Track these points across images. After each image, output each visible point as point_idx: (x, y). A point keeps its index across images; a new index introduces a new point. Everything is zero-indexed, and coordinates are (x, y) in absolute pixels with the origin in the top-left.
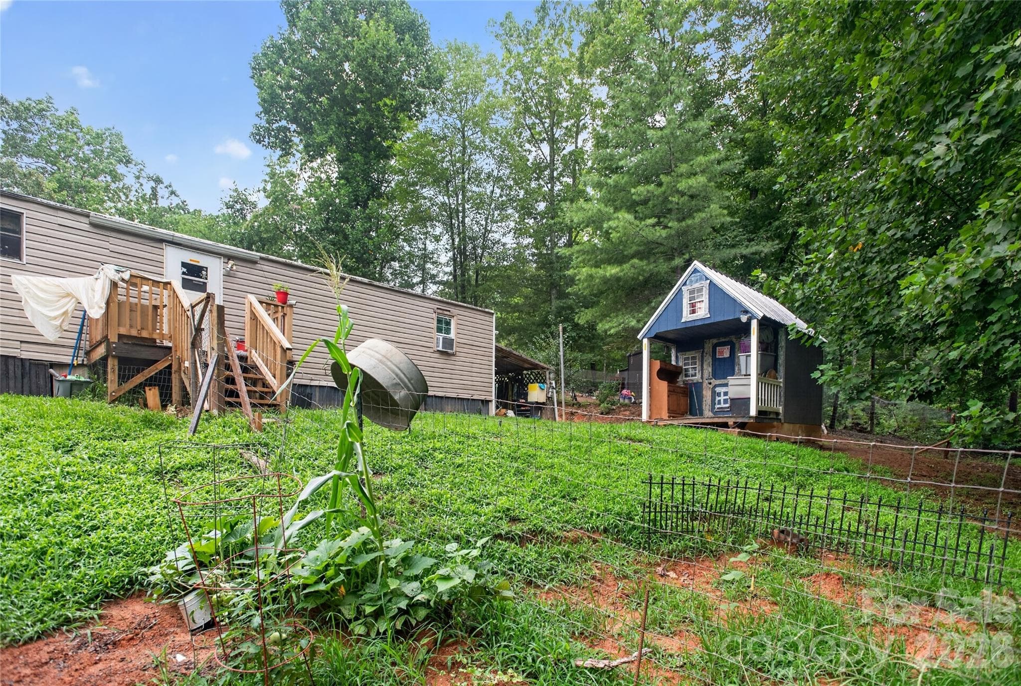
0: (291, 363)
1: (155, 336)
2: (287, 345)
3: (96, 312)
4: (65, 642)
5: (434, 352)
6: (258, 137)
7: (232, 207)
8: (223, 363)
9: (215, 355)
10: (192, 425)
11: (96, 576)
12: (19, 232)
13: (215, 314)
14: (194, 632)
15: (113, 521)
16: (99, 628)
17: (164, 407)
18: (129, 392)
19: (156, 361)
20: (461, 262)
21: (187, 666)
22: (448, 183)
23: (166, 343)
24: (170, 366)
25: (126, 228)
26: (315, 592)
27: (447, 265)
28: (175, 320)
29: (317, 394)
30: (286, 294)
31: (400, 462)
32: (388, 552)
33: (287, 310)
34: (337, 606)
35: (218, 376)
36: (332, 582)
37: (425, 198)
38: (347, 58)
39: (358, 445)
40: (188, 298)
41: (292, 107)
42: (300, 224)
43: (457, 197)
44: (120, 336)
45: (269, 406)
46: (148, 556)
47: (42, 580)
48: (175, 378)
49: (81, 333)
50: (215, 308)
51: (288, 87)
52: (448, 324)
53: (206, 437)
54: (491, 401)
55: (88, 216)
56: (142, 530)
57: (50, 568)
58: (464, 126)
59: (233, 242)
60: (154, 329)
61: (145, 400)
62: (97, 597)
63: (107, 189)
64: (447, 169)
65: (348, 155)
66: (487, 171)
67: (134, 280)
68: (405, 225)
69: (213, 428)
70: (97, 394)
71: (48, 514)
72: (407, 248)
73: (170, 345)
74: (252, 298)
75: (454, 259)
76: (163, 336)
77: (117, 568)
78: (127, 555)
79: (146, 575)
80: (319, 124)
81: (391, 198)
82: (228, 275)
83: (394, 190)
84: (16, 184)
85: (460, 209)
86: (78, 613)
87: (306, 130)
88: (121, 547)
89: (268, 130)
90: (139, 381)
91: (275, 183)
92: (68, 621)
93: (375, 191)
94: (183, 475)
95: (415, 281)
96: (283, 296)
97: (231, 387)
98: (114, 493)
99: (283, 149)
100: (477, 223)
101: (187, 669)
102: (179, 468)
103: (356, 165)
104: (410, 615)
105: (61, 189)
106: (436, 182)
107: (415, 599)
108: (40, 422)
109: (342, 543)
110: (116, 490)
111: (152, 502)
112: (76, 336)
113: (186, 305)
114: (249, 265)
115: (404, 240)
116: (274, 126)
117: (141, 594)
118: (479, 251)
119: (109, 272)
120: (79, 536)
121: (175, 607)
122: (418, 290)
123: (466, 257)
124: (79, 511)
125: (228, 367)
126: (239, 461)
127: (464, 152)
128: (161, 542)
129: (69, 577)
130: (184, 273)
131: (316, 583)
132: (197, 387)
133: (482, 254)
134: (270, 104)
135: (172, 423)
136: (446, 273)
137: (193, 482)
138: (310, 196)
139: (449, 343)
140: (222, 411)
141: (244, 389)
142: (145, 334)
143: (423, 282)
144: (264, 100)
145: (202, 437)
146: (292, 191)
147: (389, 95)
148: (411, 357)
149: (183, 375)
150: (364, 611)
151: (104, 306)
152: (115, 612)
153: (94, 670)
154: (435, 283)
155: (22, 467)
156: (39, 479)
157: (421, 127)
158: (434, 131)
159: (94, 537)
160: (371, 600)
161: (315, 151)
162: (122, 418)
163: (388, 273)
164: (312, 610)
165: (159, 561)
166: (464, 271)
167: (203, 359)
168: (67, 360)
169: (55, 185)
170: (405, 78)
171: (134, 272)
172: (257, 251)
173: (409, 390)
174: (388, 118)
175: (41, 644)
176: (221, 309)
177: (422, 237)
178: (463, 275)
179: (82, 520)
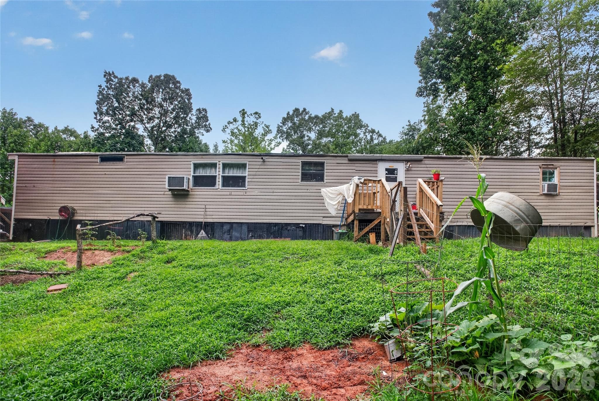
0: (442, 213)
1: (374, 208)
2: (440, 203)
3: (350, 200)
4: (338, 353)
5: (541, 195)
6: (420, 93)
7: (408, 134)
8: (406, 217)
9: (402, 213)
10: (390, 251)
11: (350, 324)
12: (323, 170)
13: (402, 192)
14: (391, 361)
15: (356, 299)
16: (350, 349)
17: (377, 242)
18: (362, 236)
19: (374, 220)
20: (560, 128)
21: (388, 378)
22: (547, 76)
23: (379, 210)
24: (380, 222)
25: (360, 158)
26: (460, 352)
27: (549, 133)
28: (383, 198)
29: (457, 230)
30: (439, 175)
31: (516, 272)
32: (510, 333)
33: (440, 184)
34: (473, 364)
35: (404, 224)
36: (471, 348)
37: (528, 93)
38: (470, 28)
39: (491, 261)
40: (389, 186)
41: (438, 71)
42: (445, 133)
43: (556, 84)
44: (360, 210)
45: (430, 239)
46: (371, 318)
47: (330, 323)
48: (382, 227)
49: (344, 210)
50: (403, 188)
51: (436, 60)
52: (552, 174)
53: (397, 257)
54: (593, 226)
55: (347, 156)
56: (368, 304)
57: (333, 318)
58: (559, 34)
59: (409, 152)
60: (374, 204)
61: (369, 239)
62: (350, 334)
63: (353, 142)
64: (546, 68)
65: (473, 84)
66: (582, 56)
67: (366, 182)
68: (514, 115)
69: (401, 253)
70: (350, 238)
71: (333, 293)
72: (516, 130)
73: (380, 211)
74: (421, 180)
75: (555, 128)
76: (377, 207)
77: (358, 322)
78: (362, 316)
79: (369, 327)
80: (454, 73)
81: (503, 101)
82: (408, 170)
83: (505, 95)
84: (321, 150)
85: (559, 91)
86: (343, 341)
87: (447, 79)
88: (360, 312)
89: (425, 88)
90: (367, 231)
91: (430, 115)
92: (339, 343)
93: (492, 100)
94: (387, 277)
95: (522, 150)
96: (437, 176)
97: (410, 230)
98: (357, 285)
99: (434, 95)
100: (575, 96)
101: (388, 380)
102: (385, 274)
103: (478, 89)
104: (529, 382)
105: (336, 148)
106: (537, 79)
107: (533, 371)
108: (330, 252)
109: (477, 323)
110: (358, 283)
111: (373, 290)
112: (342, 212)
113: (388, 190)
114: (419, 163)
115: (513, 125)
116: (429, 84)
117: (367, 336)
118: (578, 116)
119: (356, 180)
120: (343, 305)
121: (383, 346)
122: (525, 155)
123: (565, 124)
124: (343, 293)
125: (409, 219)
126: (414, 270)
127: (560, 51)
128: (377, 311)
129: (340, 323)
130: (386, 174)
131: (460, 346)
132: (393, 232)
133: (580, 119)
134: (427, 72)
135: (382, 250)
136: (548, 139)
137: (391, 281)
138: (450, 115)
139: (553, 188)
140: (405, 244)
141: (417, 230)
142: (370, 207)
143: (529, 149)
144: (423, 73)
145: (396, 257)
146: (440, 116)
147: (499, 37)
148: (528, 201)
149: (386, 225)
150: (493, 371)
151: (353, 196)
152: (356, 343)
153: (349, 369)
154: (539, 148)
155: (324, 272)
156: (329, 277)
157: (524, 47)
158: (534, 46)
159: (349, 306)
160: (497, 364)
161: (452, 89)
162: (360, 249)
163: (502, 149)
164: (457, 362)
165: (376, 321)
166: (564, 133)
167: (396, 217)
168: (339, 223)
169: (334, 147)
170: (510, 21)
171: (366, 178)
172: (421, 154)
173: (527, 223)
174: (499, 52)
175: (329, 352)
176: (405, 189)
177: (527, 119)
178: (563, 137)
179: (345, 297)
